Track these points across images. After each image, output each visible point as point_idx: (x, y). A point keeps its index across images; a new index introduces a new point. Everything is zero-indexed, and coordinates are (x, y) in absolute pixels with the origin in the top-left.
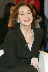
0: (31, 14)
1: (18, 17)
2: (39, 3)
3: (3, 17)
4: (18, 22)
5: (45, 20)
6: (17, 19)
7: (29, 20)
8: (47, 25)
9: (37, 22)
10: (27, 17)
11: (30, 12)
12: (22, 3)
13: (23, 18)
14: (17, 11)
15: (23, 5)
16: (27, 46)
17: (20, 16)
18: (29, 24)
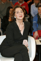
0: (23, 13)
1: (15, 14)
2: (28, 7)
3: (6, 15)
4: (15, 18)
5: (31, 17)
6: (14, 15)
7: (22, 16)
8: (33, 20)
9: (26, 19)
10: (21, 14)
11: (22, 11)
12: (17, 6)
13: (18, 15)
14: (14, 11)
15: (18, 7)
16: (20, 32)
17: (16, 14)
18: (22, 18)
